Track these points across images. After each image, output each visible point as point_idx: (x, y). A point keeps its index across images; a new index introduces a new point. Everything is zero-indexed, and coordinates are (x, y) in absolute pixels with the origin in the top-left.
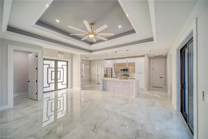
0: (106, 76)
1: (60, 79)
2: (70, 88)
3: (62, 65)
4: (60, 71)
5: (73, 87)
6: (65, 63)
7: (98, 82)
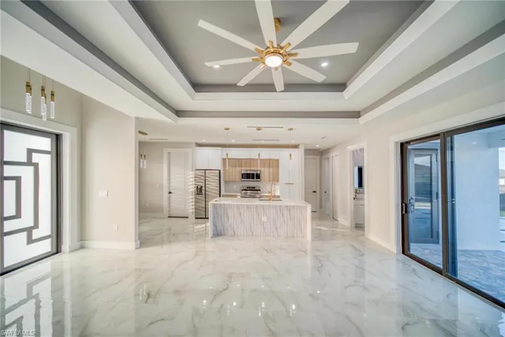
0: (201, 191)
1: (18, 215)
2: (72, 251)
3: (30, 152)
4: (18, 179)
5: (87, 243)
6: (45, 143)
7: (169, 211)
